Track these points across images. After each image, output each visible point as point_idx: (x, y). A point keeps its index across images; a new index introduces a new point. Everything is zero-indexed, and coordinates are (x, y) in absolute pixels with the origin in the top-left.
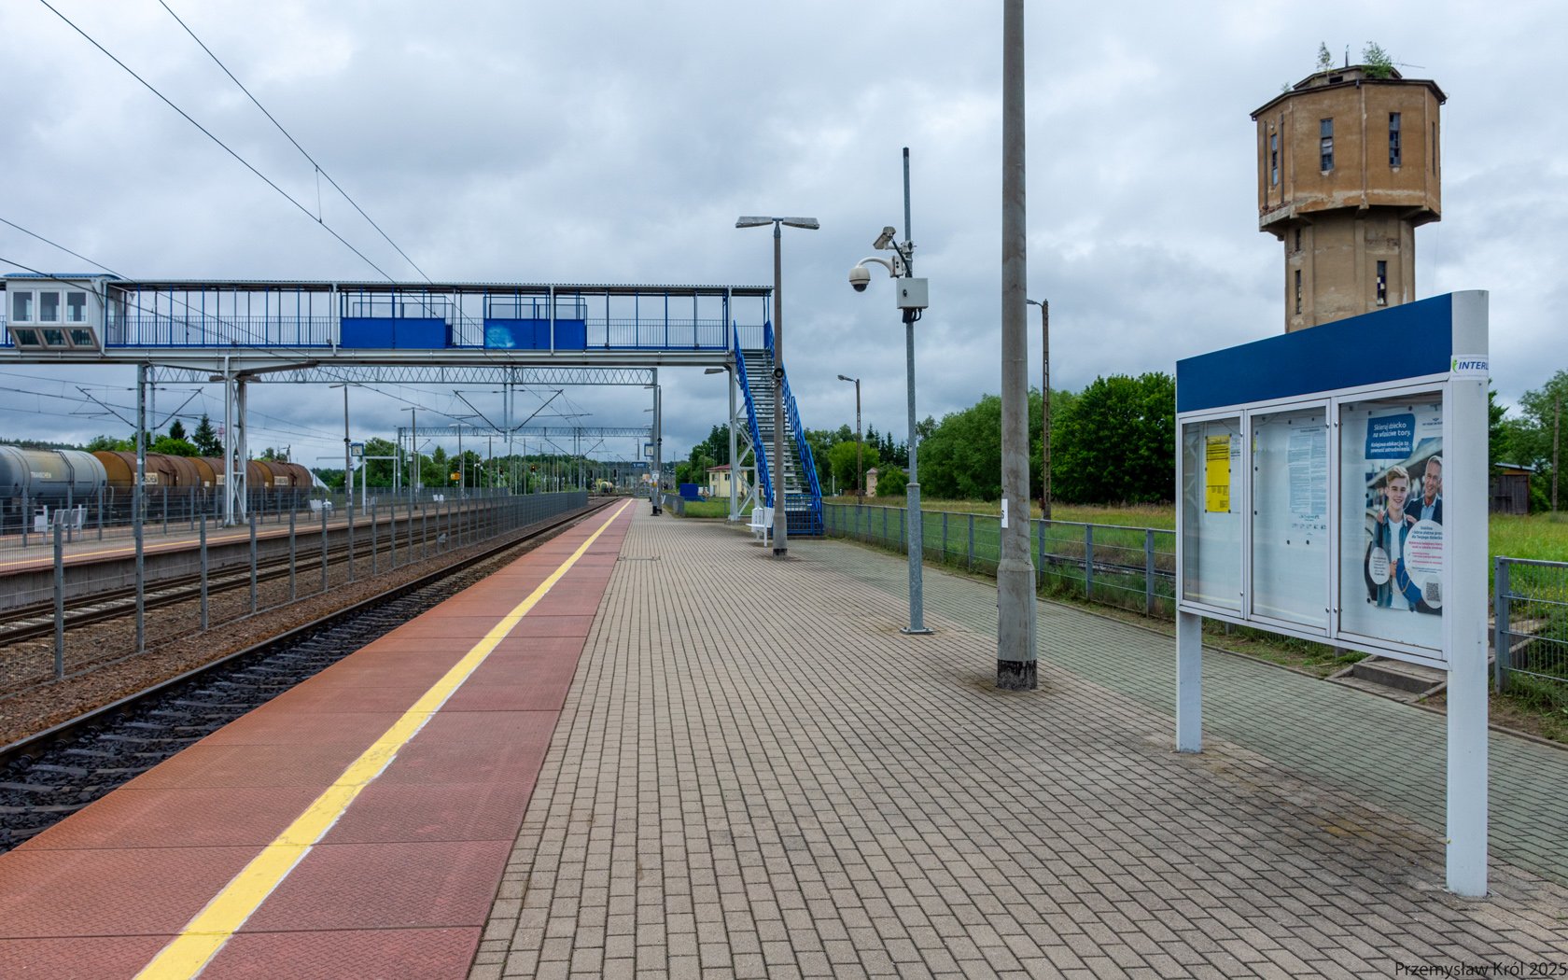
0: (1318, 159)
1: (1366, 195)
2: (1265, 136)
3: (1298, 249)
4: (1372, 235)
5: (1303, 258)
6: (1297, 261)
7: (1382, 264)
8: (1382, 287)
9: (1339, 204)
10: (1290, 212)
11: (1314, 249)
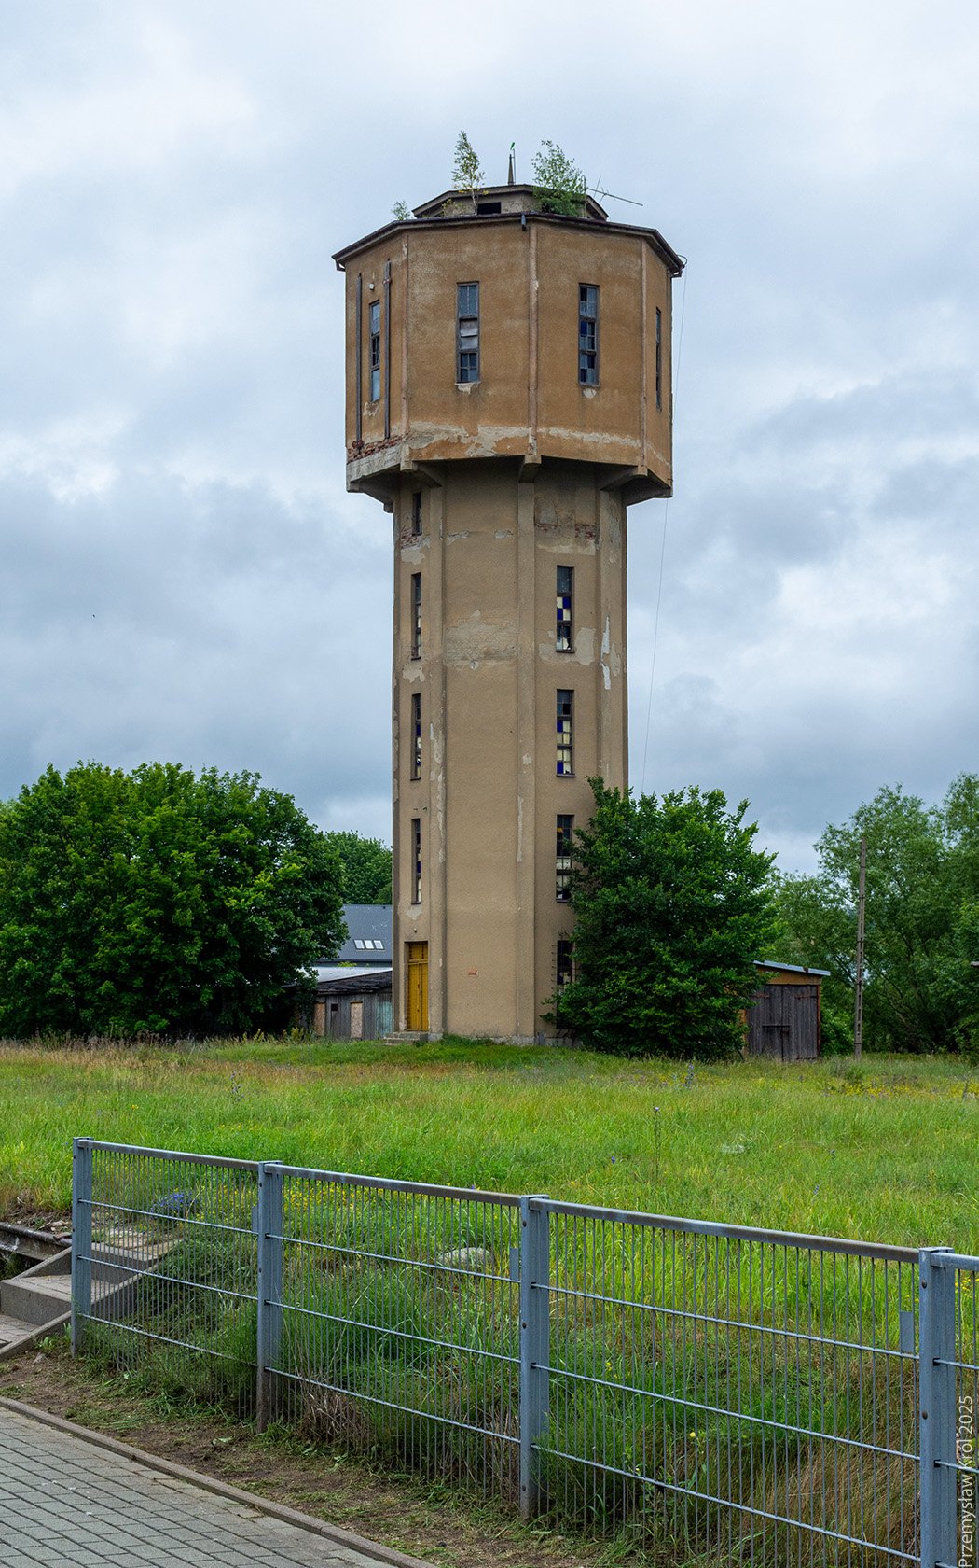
0: (451, 358)
1: (536, 436)
2: (358, 302)
3: (417, 532)
4: (547, 515)
5: (425, 551)
6: (414, 555)
7: (566, 572)
8: (566, 616)
9: (487, 451)
10: (398, 457)
11: (444, 535)
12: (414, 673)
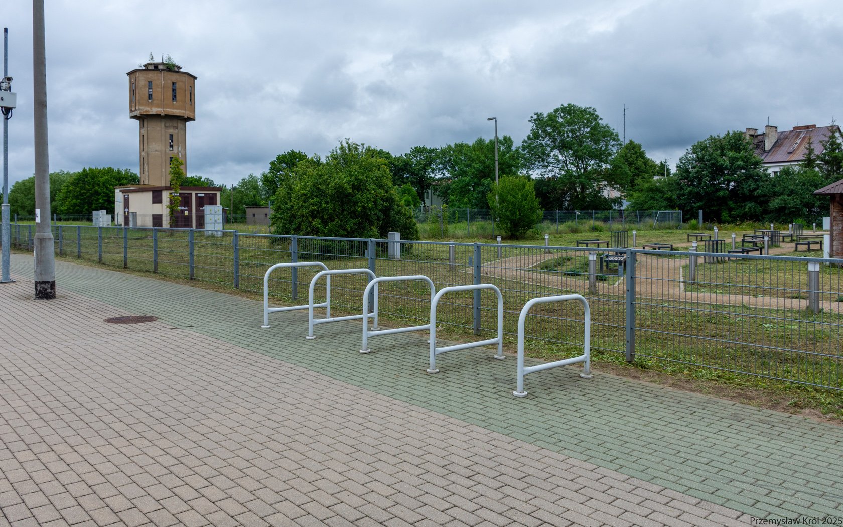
0: (147, 95)
1: (163, 111)
2: (131, 83)
3: (143, 127)
4: (167, 125)
5: (144, 130)
6: (142, 131)
7: (171, 136)
8: (172, 143)
9: (154, 113)
10: (137, 113)
11: (147, 128)
12: (143, 153)
